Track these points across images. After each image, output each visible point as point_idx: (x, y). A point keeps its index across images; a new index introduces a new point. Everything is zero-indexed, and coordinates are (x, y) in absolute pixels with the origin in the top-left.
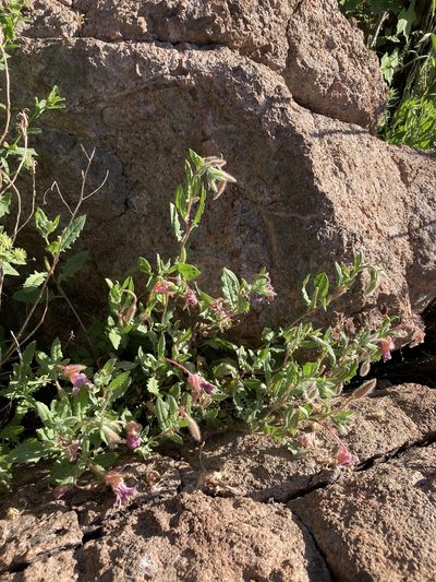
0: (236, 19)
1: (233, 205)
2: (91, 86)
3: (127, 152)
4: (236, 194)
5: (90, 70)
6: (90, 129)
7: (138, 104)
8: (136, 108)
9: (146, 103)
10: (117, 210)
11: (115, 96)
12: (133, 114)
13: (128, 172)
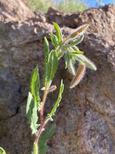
0: (90, 18)
1: (85, 114)
2: (9, 38)
3: (23, 78)
4: (88, 107)
5: (11, 31)
6: (5, 62)
7: (33, 50)
8: (32, 52)
9: (38, 50)
10: (10, 113)
11: (21, 43)
12: (29, 55)
13: (22, 91)
